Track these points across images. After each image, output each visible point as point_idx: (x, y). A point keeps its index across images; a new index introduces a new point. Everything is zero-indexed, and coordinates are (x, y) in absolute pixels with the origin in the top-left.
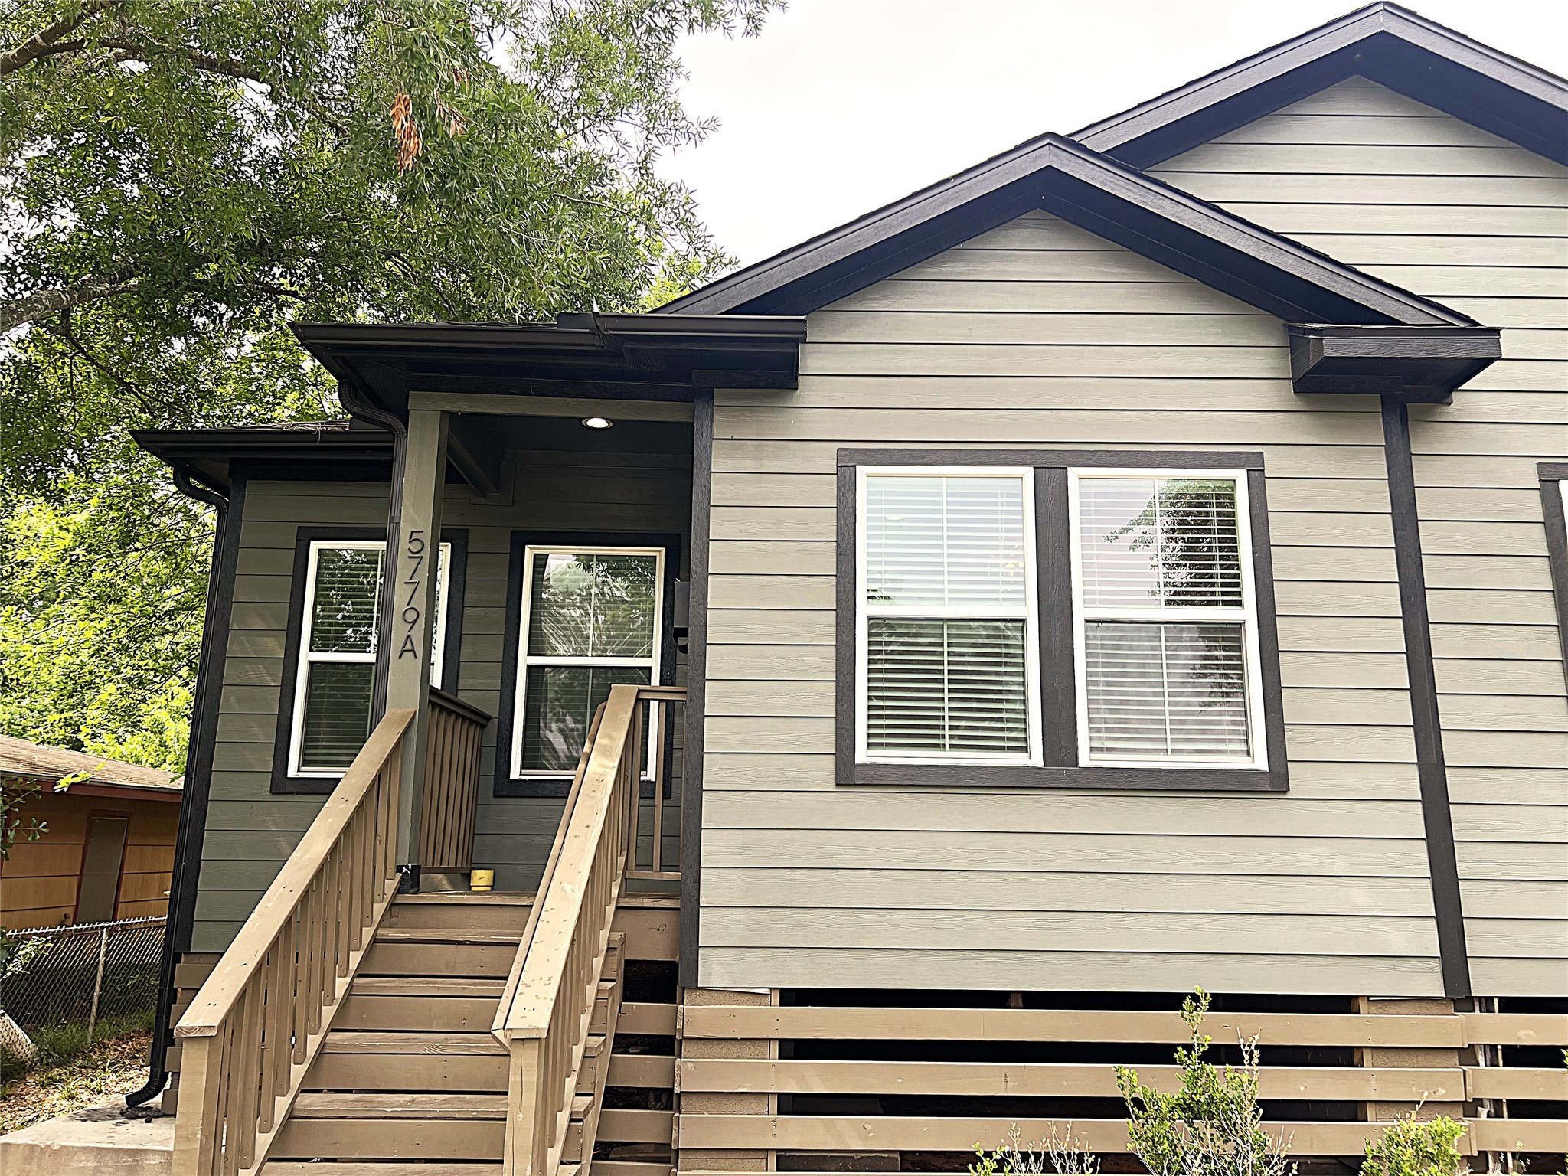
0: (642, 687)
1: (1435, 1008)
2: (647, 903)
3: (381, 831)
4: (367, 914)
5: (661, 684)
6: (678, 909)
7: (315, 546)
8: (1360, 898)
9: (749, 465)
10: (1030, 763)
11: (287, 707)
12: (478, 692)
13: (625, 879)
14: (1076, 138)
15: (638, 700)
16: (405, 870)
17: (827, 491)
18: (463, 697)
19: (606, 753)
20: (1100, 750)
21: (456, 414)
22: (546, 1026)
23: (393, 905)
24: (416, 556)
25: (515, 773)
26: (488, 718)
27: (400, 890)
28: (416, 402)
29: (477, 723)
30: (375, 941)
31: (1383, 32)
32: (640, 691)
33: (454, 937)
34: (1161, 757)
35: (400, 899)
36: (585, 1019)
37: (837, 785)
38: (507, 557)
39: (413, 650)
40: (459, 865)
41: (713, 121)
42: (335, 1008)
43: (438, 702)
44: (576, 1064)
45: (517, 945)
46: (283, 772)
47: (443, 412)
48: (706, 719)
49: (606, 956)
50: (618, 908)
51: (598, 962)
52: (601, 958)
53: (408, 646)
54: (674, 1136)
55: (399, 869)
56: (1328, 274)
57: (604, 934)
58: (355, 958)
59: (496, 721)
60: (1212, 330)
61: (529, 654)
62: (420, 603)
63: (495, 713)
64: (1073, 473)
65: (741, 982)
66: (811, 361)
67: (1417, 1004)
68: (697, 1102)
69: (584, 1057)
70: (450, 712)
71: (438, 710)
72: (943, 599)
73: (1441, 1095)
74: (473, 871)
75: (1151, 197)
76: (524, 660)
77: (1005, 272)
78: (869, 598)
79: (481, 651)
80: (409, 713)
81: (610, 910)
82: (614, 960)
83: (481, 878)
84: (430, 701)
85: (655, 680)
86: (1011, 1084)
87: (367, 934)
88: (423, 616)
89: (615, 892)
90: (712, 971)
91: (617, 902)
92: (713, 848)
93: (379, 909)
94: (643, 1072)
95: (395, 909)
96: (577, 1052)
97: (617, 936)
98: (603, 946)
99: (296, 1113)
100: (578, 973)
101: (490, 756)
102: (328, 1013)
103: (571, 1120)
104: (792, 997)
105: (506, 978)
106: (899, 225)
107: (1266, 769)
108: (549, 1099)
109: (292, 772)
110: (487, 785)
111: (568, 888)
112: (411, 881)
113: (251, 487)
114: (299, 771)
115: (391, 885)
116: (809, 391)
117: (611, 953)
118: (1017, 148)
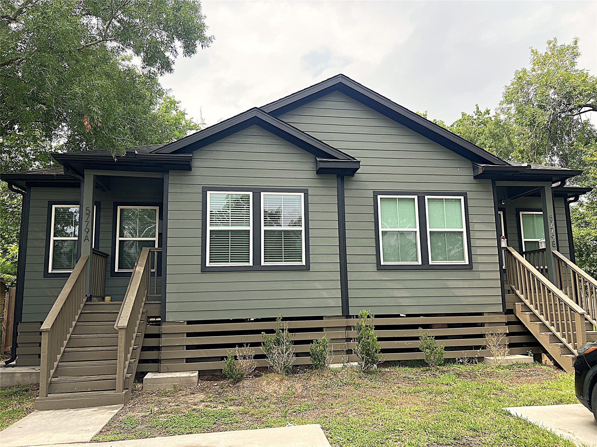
0: (151, 248)
1: (340, 318)
2: (153, 302)
3: (82, 286)
4: (79, 306)
5: (158, 247)
6: (160, 303)
7: (54, 207)
8: (325, 294)
9: (178, 190)
10: (250, 265)
11: (47, 253)
12: (105, 248)
13: (147, 297)
14: (261, 109)
15: (150, 251)
16: (88, 296)
17: (200, 197)
18: (101, 250)
19: (141, 266)
20: (267, 261)
21: (98, 175)
22: (126, 325)
23: (85, 305)
24: (88, 214)
25: (116, 270)
26: (108, 255)
27: (87, 301)
28: (86, 172)
29: (105, 257)
30: (81, 313)
31: (340, 82)
32: (150, 249)
33: (103, 312)
34: (281, 262)
35: (87, 303)
36: (136, 328)
37: (202, 272)
38: (112, 210)
39: (88, 239)
40: (101, 295)
41: (170, 89)
42: (73, 328)
43: (95, 252)
44: (134, 337)
45: (118, 313)
46: (47, 271)
47: (94, 175)
48: (167, 257)
49: (142, 315)
50: (145, 304)
51: (140, 316)
52: (141, 315)
53: (87, 238)
54: (160, 356)
55: (86, 296)
56: (323, 146)
57: (141, 309)
58: (77, 317)
59: (110, 256)
60: (297, 158)
61: (120, 237)
62: (89, 227)
63: (110, 254)
64: (262, 193)
65: (176, 320)
66: (196, 163)
67: (336, 317)
68: (166, 348)
69: (136, 337)
70: (98, 254)
71: (95, 254)
72: (229, 225)
73: (340, 337)
74: (105, 297)
75: (281, 125)
76: (118, 239)
77: (246, 141)
78: (210, 225)
79: (105, 236)
80: (88, 256)
81: (143, 304)
82: (144, 316)
83: (108, 298)
84: (93, 252)
85: (156, 246)
86: (242, 340)
87: (79, 311)
88: (90, 230)
89: (144, 300)
90: (169, 318)
91: (145, 302)
92: (169, 288)
93: (82, 305)
94: (152, 342)
95: (86, 306)
96: (135, 335)
97: (144, 310)
98: (141, 312)
99: (65, 351)
100: (134, 317)
101: (109, 265)
102: (71, 330)
103: (133, 350)
104: (189, 323)
105: (115, 321)
106: (217, 130)
107: (305, 265)
108: (127, 344)
109: (50, 271)
110: (109, 274)
111: (131, 297)
112: (90, 299)
113: (33, 189)
114: (52, 271)
115: (85, 300)
116: (195, 171)
117: (143, 314)
118: (248, 111)
